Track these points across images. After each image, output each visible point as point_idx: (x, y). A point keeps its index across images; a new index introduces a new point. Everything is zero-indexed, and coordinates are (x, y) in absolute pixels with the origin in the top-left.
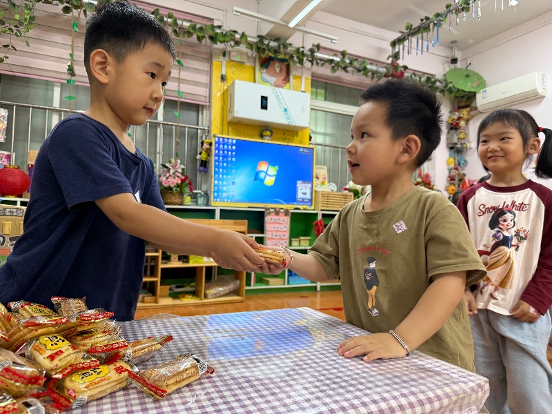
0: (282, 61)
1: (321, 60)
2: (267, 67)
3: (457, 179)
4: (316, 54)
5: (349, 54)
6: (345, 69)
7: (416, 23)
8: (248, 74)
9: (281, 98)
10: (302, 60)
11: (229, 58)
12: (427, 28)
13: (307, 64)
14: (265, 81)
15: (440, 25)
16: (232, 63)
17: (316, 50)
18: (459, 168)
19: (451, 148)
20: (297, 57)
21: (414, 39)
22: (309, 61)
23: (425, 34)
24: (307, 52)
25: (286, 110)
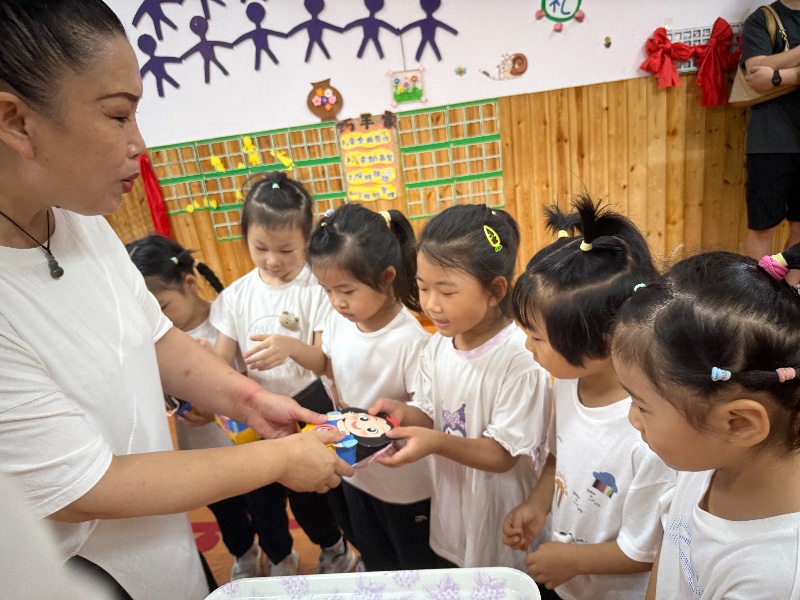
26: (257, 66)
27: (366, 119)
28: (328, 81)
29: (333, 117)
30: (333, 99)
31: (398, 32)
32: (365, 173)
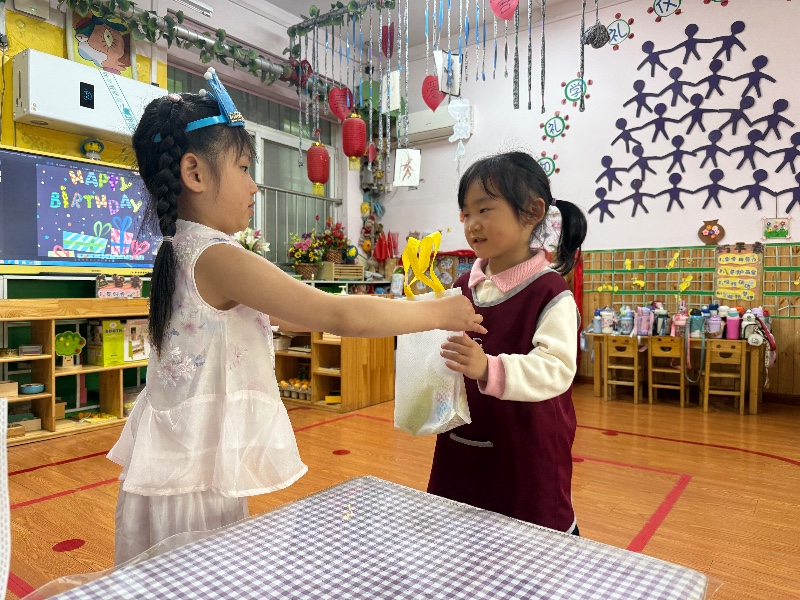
0: (116, 27)
1: (185, 38)
2: (88, 35)
3: (373, 231)
4: (176, 27)
5: (228, 36)
6: (222, 58)
7: (325, 10)
8: (53, 40)
9: (118, 90)
10: (154, 34)
11: (14, 5)
12: (339, 20)
13: (163, 42)
14: (84, 56)
15: (357, 18)
16: (19, 16)
17: (176, 20)
18: (375, 217)
19: (366, 190)
20: (144, 27)
21: (321, 32)
22: (165, 36)
23: (336, 28)
24: (160, 21)
25: (127, 111)
26: (669, 209)
27: (741, 247)
28: (716, 221)
29: (716, 243)
30: (717, 232)
31: (775, 194)
32: (731, 280)
